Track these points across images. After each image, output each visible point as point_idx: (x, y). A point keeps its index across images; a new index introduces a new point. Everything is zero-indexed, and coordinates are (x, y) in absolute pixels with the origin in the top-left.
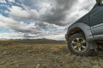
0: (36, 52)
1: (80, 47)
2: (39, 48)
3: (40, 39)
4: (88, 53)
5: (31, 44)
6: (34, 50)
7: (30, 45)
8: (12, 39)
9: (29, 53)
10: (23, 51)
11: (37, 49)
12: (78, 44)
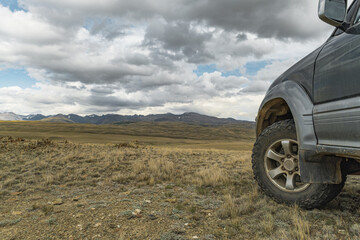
0: (141, 181)
1: (291, 173)
2: (153, 165)
3: (168, 117)
4: (312, 197)
5: (124, 145)
6: (133, 175)
7: (120, 152)
8: (40, 117)
9: (118, 182)
10: (96, 176)
11: (144, 170)
12: (286, 159)
